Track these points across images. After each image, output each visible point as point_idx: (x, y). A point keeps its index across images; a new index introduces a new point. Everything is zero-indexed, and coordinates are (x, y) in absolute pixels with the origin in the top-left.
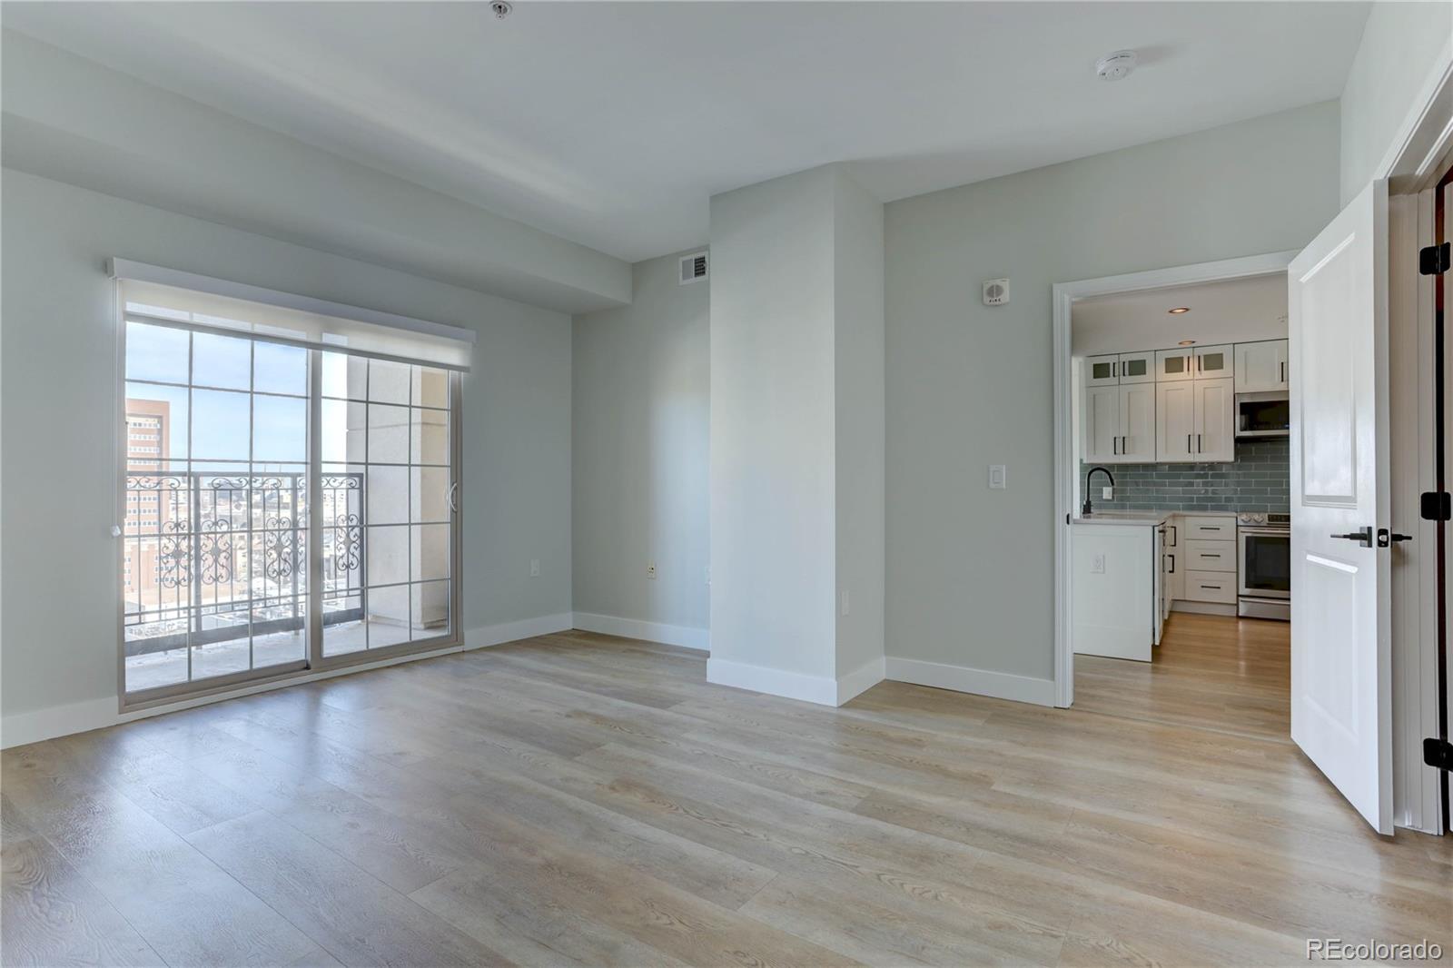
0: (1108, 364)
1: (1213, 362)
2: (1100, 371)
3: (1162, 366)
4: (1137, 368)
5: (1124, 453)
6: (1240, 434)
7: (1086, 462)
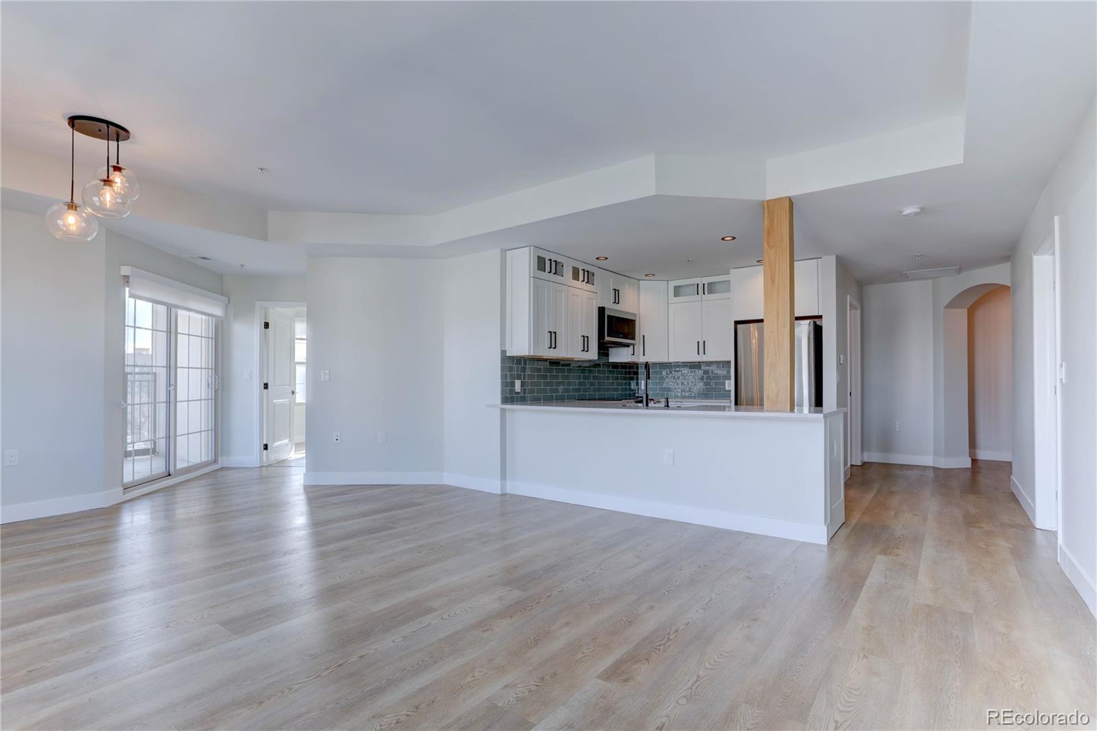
0: (544, 258)
2: (541, 263)
3: (571, 273)
4: (560, 269)
5: (555, 348)
6: (607, 339)
7: (532, 354)
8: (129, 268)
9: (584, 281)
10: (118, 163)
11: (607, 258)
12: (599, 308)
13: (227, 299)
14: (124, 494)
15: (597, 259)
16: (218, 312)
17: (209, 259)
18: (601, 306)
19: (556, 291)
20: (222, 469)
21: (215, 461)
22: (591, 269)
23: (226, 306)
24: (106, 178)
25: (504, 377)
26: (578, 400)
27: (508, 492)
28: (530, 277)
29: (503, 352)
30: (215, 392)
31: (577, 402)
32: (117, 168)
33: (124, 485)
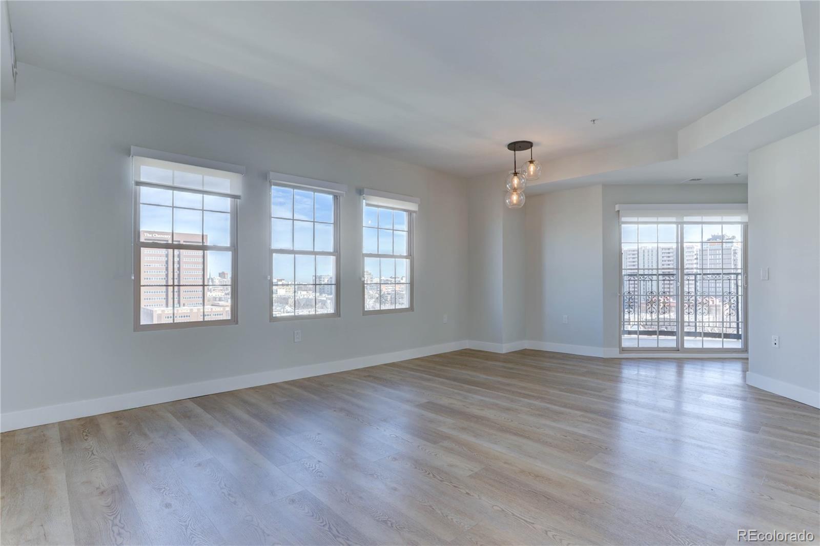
8: (619, 205)
10: (532, 159)
14: (622, 353)
17: (697, 178)
21: (746, 351)
23: (746, 212)
24: (513, 173)
30: (745, 289)
32: (531, 162)
33: (623, 348)
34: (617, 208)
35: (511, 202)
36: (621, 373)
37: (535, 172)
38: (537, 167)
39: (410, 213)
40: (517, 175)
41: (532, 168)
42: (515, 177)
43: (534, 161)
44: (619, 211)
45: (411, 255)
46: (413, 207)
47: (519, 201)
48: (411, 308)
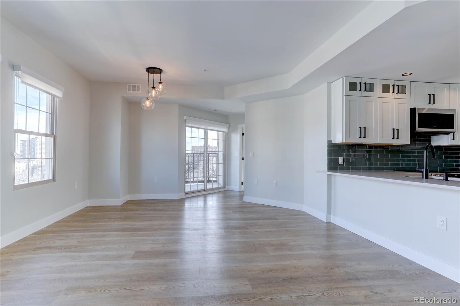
0: (356, 83)
1: (401, 90)
2: (352, 86)
3: (381, 89)
4: (369, 87)
5: (365, 137)
6: (418, 129)
7: (345, 142)
8: (186, 117)
9: (394, 92)
10: (161, 81)
11: (411, 74)
12: (411, 109)
13: (229, 125)
14: (185, 195)
15: (403, 75)
16: (225, 130)
17: (216, 110)
18: (412, 107)
19: (366, 101)
20: (228, 190)
21: (225, 187)
22: (400, 83)
23: (229, 127)
24: (153, 87)
25: (329, 155)
26: (396, 171)
27: (332, 222)
28: (343, 96)
29: (329, 142)
30: (225, 161)
31: (395, 172)
32: (160, 83)
33: (186, 192)
34: (185, 118)
35: (146, 105)
36: (184, 206)
37: (163, 90)
38: (163, 87)
39: (54, 97)
40: (154, 89)
41: (161, 86)
42: (153, 90)
43: (162, 83)
44: (185, 120)
45: (53, 134)
46: (58, 93)
47: (150, 107)
48: (54, 179)
